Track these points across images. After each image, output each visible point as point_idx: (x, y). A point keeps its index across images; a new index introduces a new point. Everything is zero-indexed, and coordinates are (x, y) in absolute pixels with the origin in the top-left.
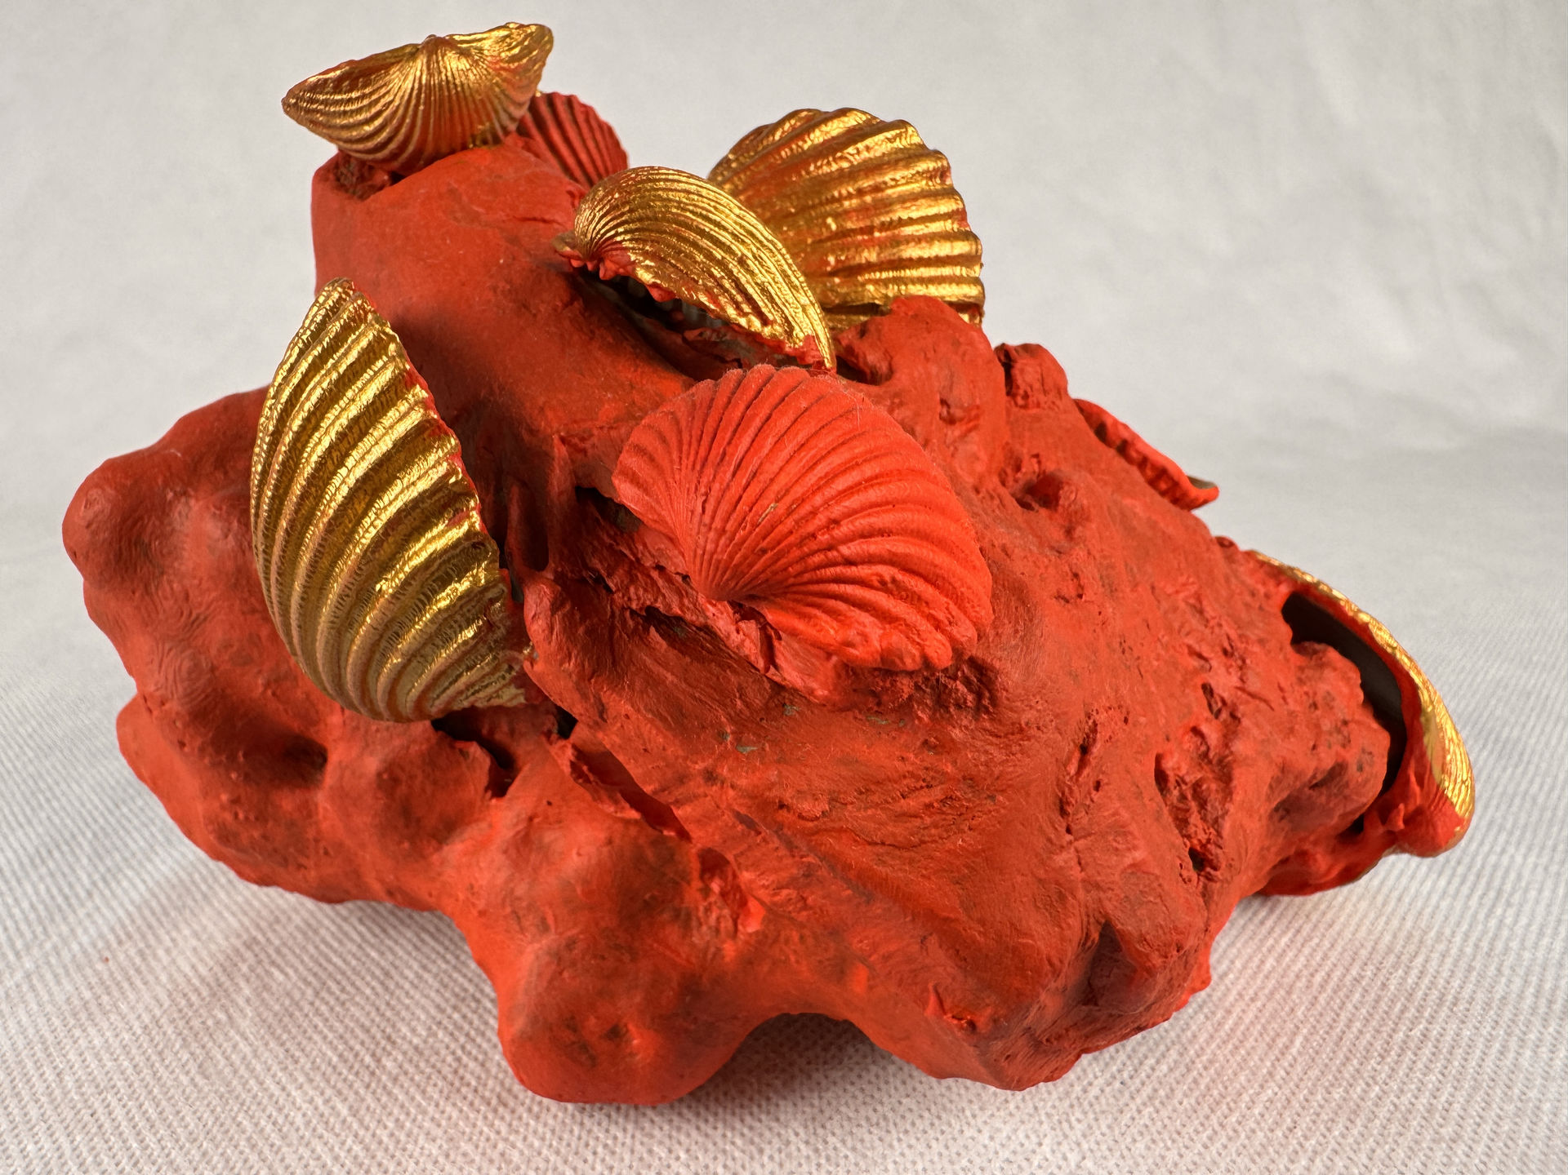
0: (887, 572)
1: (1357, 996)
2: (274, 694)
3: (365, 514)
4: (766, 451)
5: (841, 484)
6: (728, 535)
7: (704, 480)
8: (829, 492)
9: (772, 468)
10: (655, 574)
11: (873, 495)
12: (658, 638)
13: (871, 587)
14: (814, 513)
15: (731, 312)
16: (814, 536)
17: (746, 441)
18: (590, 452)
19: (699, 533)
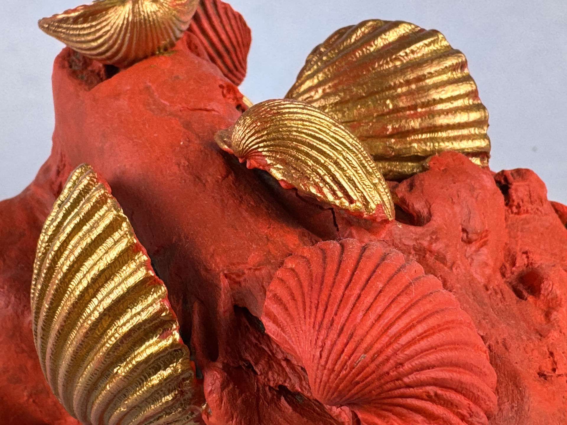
0: (431, 390)
2: (34, 401)
3: (109, 327)
4: (358, 321)
5: (404, 340)
6: (336, 372)
7: (321, 338)
8: (396, 346)
9: (360, 332)
10: (284, 363)
11: (424, 344)
12: (287, 405)
13: (422, 399)
14: (388, 359)
16: (388, 373)
17: (345, 313)
18: (243, 284)
19: (318, 369)
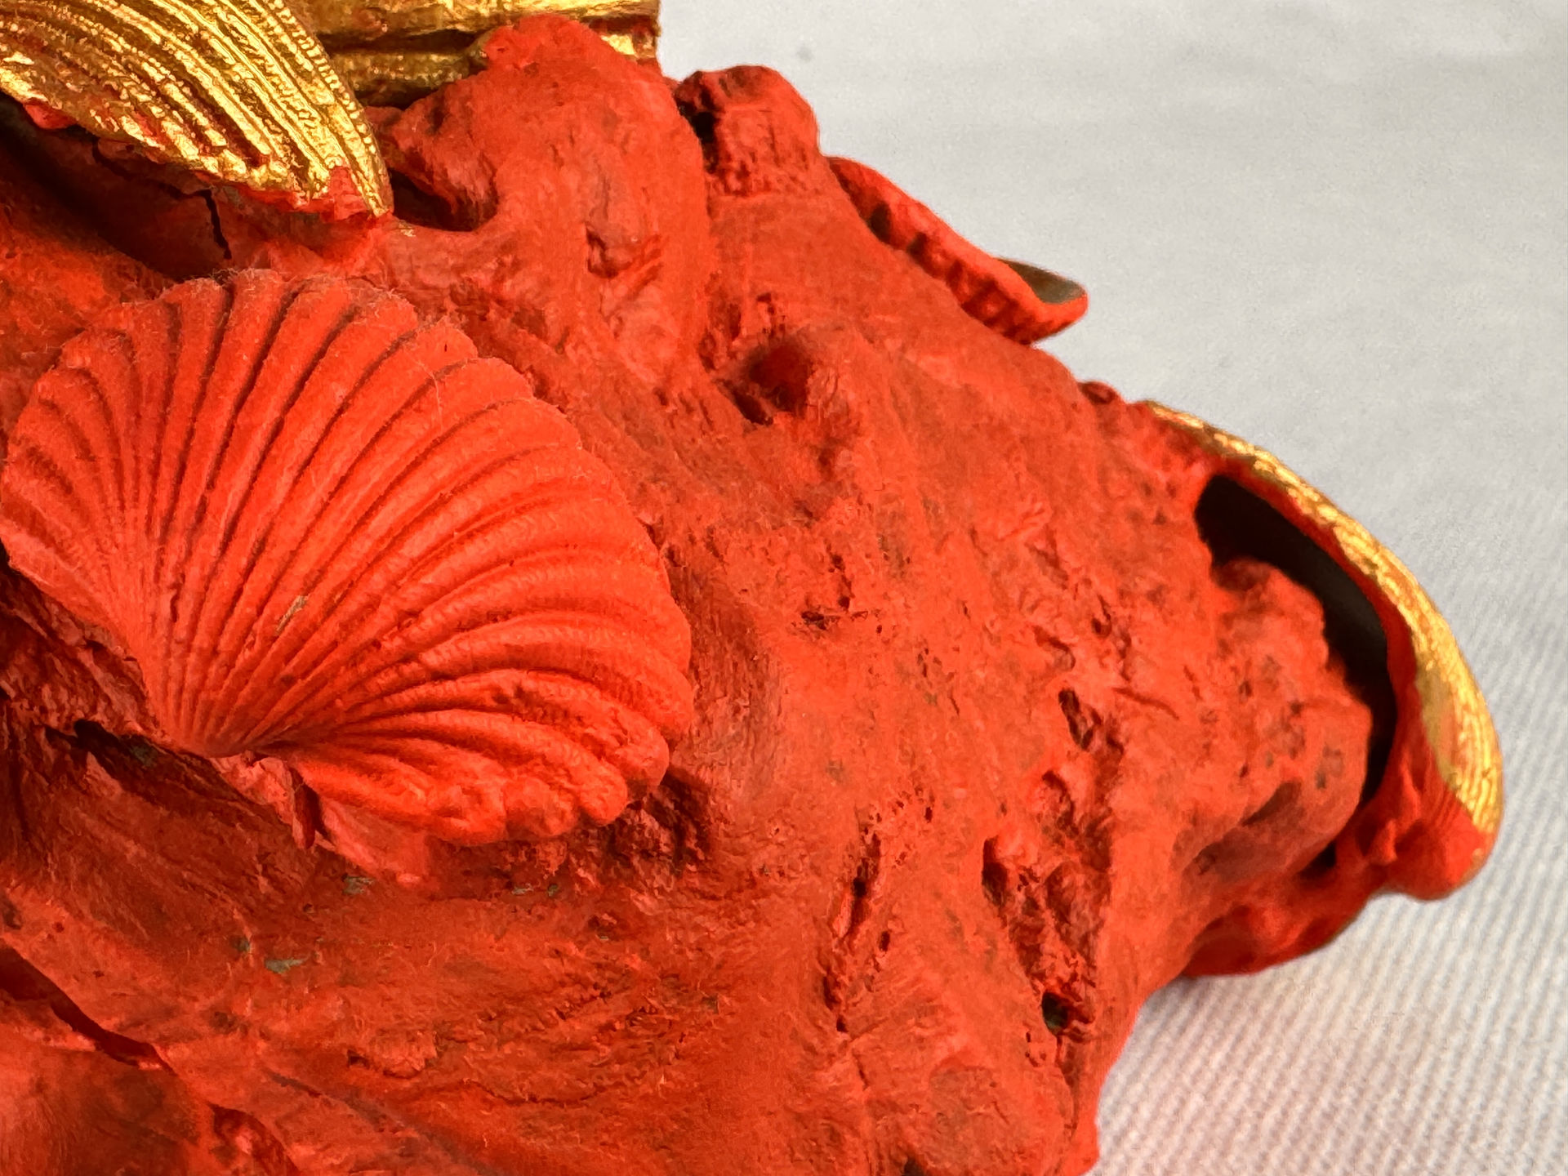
0: (505, 680)
1: (1327, 1146)
5: (416, 545)
6: (222, 657)
7: (172, 559)
9: (288, 534)
10: (86, 658)
11: (474, 552)
12: (103, 775)
13: (483, 709)
14: (372, 606)
15: (189, 151)
16: (376, 644)
17: (240, 481)
19: (168, 654)
